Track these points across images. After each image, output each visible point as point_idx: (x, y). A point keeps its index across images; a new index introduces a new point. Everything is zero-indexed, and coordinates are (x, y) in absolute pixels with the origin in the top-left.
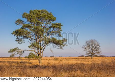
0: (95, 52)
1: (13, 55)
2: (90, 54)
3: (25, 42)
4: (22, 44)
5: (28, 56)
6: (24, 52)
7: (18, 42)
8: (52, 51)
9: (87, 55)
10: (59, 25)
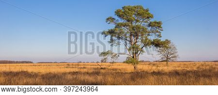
1: (105, 59)
2: (166, 59)
3: (120, 43)
6: (119, 56)
7: (110, 44)
10: (159, 23)
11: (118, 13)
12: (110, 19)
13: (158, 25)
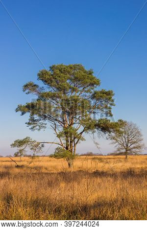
0: (132, 146)
1: (21, 151)
3: (46, 126)
4: (42, 130)
5: (53, 153)
6: (43, 146)
7: (30, 127)
8: (97, 144)
9: (118, 152)
10: (109, 94)
11: (42, 76)
12: (29, 87)
13: (106, 96)
